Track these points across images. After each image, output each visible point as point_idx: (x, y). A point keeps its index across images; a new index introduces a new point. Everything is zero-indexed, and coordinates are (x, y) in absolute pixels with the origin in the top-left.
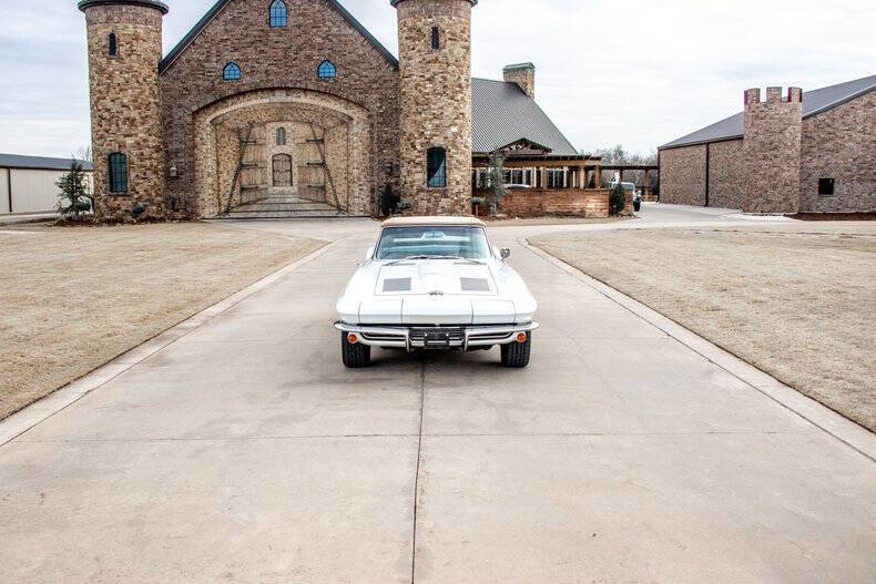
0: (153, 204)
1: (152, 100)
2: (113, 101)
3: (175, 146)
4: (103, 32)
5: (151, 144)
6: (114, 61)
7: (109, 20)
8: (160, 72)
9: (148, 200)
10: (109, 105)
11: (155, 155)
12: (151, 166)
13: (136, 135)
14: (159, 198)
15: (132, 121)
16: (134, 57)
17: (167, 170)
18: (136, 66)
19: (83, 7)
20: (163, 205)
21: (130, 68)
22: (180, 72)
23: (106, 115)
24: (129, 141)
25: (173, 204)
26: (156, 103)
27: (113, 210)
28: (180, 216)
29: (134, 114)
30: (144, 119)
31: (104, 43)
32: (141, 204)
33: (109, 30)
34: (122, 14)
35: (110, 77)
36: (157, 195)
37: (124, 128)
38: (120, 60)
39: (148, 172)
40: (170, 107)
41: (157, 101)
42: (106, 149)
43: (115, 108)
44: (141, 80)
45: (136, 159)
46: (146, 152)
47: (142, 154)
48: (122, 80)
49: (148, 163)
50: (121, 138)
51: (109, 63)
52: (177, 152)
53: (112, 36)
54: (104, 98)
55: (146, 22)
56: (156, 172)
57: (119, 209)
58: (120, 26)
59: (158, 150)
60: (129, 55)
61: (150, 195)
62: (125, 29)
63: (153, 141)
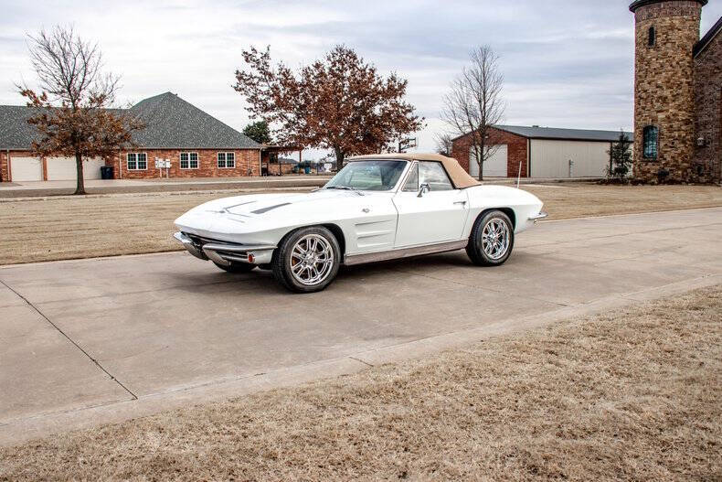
0: (679, 169)
1: (684, 80)
2: (649, 83)
3: (705, 119)
4: (645, 27)
5: (680, 118)
6: (651, 50)
7: (650, 16)
8: (693, 56)
9: (673, 166)
10: (646, 86)
11: (683, 128)
12: (679, 136)
13: (667, 111)
14: (685, 164)
15: (664, 99)
16: (669, 45)
17: (694, 140)
18: (670, 52)
19: (632, 8)
20: (689, 170)
21: (665, 55)
22: (712, 53)
23: (644, 95)
24: (661, 116)
25: (699, 169)
26: (688, 83)
27: (644, 173)
28: (704, 180)
29: (667, 93)
30: (675, 97)
31: (644, 36)
32: (667, 169)
33: (650, 24)
34: (660, 10)
35: (649, 63)
36: (684, 161)
37: (657, 105)
38: (657, 48)
39: (676, 142)
40: (702, 85)
41: (690, 80)
42: (642, 123)
43: (651, 89)
44: (674, 63)
45: (665, 131)
46: (675, 125)
47: (671, 127)
48: (658, 65)
49: (676, 134)
50: (654, 114)
51: (648, 52)
52: (705, 124)
53: (651, 30)
54: (643, 82)
55: (682, 13)
56: (684, 142)
57: (649, 172)
58: (658, 20)
59: (687, 122)
60: (665, 44)
61: (677, 161)
62: (663, 22)
63: (682, 115)
